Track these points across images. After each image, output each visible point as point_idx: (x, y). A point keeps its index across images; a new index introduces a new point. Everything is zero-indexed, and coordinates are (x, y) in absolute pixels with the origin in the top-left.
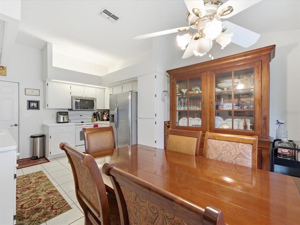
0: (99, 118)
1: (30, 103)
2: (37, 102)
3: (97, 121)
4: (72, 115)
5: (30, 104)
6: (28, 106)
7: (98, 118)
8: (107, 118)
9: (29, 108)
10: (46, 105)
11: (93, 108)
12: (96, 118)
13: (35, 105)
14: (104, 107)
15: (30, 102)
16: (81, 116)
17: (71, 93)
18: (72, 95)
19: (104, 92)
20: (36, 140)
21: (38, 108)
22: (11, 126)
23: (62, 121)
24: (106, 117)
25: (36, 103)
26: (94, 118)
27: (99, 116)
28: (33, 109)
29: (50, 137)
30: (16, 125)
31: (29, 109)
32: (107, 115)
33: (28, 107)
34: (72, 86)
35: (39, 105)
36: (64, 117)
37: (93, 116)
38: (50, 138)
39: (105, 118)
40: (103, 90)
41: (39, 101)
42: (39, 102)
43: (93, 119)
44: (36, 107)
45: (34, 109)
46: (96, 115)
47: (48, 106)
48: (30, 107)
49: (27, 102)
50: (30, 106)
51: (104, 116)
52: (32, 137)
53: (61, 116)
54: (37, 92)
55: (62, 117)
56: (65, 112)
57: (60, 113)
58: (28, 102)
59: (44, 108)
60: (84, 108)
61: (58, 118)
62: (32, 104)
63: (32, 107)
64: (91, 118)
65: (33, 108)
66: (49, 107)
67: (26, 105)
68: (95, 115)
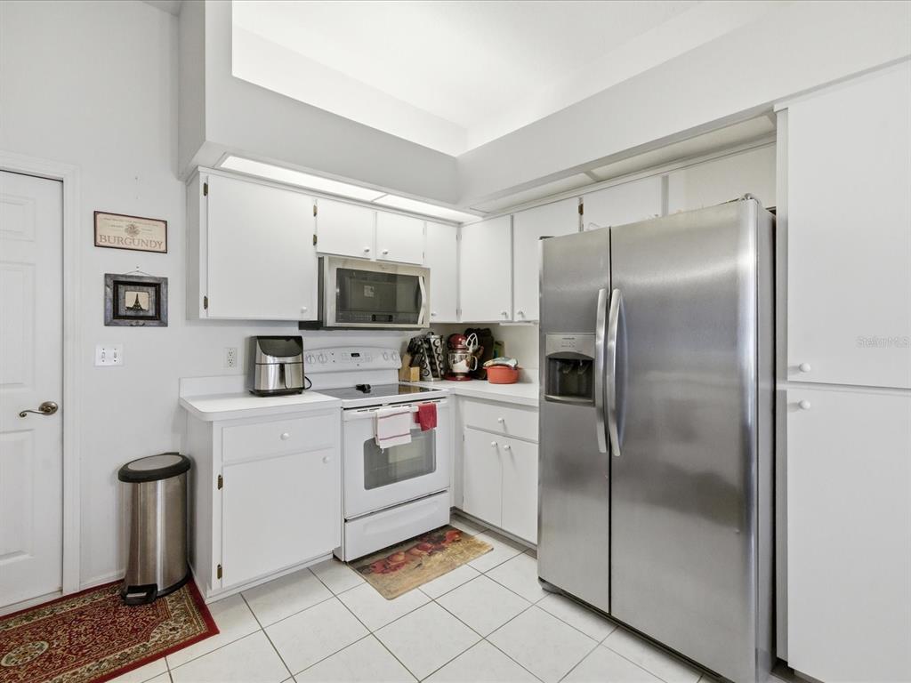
0: (432, 364)
1: (122, 289)
2: (157, 287)
3: (422, 378)
4: (318, 353)
5: (121, 297)
6: (110, 305)
7: (429, 368)
8: (471, 365)
9: (117, 315)
10: (197, 302)
11: (412, 317)
12: (421, 364)
13: (145, 299)
14: (458, 312)
15: (118, 284)
16: (353, 355)
17: (315, 237)
18: (321, 247)
19: (458, 237)
20: (145, 493)
21: (158, 317)
22: (23, 415)
23: (272, 383)
24: (464, 362)
25: (152, 290)
26: (411, 365)
27: (431, 357)
28: (134, 322)
29: (220, 480)
30: (47, 409)
31: (117, 325)
32: (471, 350)
33: (110, 314)
34: (323, 204)
35: (163, 298)
36: (282, 366)
37: (408, 358)
38: (220, 486)
39: (461, 366)
40: (452, 230)
41: (166, 279)
42: (167, 284)
43: (409, 372)
44: (152, 313)
45: (141, 322)
46: (418, 352)
47: (206, 306)
48: (122, 312)
49: (106, 285)
50: (121, 306)
51: (458, 355)
52: (127, 475)
53: (270, 359)
54: (154, 234)
55: (272, 364)
56: (288, 338)
57: (265, 344)
58: (111, 283)
59: (191, 316)
60: (374, 319)
61: (253, 369)
62: (129, 298)
63: (130, 313)
64: (397, 363)
65: (137, 317)
66: (214, 311)
67: (96, 300)
68: (415, 352)
